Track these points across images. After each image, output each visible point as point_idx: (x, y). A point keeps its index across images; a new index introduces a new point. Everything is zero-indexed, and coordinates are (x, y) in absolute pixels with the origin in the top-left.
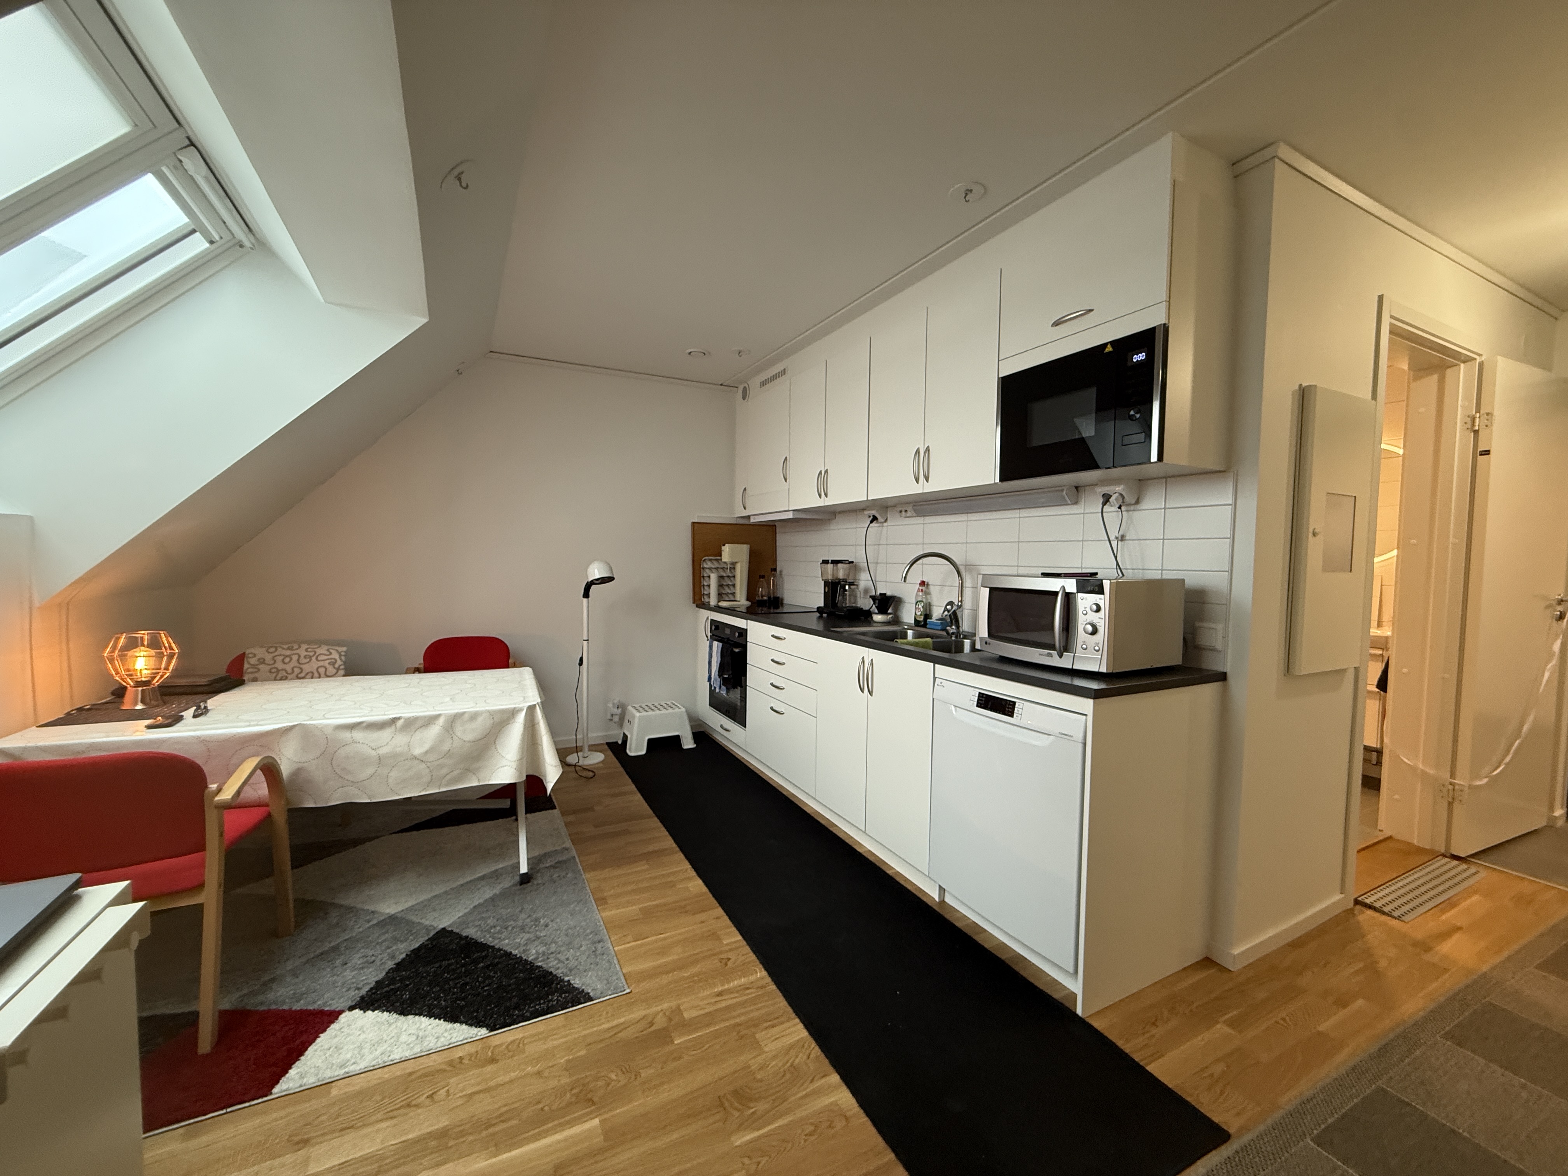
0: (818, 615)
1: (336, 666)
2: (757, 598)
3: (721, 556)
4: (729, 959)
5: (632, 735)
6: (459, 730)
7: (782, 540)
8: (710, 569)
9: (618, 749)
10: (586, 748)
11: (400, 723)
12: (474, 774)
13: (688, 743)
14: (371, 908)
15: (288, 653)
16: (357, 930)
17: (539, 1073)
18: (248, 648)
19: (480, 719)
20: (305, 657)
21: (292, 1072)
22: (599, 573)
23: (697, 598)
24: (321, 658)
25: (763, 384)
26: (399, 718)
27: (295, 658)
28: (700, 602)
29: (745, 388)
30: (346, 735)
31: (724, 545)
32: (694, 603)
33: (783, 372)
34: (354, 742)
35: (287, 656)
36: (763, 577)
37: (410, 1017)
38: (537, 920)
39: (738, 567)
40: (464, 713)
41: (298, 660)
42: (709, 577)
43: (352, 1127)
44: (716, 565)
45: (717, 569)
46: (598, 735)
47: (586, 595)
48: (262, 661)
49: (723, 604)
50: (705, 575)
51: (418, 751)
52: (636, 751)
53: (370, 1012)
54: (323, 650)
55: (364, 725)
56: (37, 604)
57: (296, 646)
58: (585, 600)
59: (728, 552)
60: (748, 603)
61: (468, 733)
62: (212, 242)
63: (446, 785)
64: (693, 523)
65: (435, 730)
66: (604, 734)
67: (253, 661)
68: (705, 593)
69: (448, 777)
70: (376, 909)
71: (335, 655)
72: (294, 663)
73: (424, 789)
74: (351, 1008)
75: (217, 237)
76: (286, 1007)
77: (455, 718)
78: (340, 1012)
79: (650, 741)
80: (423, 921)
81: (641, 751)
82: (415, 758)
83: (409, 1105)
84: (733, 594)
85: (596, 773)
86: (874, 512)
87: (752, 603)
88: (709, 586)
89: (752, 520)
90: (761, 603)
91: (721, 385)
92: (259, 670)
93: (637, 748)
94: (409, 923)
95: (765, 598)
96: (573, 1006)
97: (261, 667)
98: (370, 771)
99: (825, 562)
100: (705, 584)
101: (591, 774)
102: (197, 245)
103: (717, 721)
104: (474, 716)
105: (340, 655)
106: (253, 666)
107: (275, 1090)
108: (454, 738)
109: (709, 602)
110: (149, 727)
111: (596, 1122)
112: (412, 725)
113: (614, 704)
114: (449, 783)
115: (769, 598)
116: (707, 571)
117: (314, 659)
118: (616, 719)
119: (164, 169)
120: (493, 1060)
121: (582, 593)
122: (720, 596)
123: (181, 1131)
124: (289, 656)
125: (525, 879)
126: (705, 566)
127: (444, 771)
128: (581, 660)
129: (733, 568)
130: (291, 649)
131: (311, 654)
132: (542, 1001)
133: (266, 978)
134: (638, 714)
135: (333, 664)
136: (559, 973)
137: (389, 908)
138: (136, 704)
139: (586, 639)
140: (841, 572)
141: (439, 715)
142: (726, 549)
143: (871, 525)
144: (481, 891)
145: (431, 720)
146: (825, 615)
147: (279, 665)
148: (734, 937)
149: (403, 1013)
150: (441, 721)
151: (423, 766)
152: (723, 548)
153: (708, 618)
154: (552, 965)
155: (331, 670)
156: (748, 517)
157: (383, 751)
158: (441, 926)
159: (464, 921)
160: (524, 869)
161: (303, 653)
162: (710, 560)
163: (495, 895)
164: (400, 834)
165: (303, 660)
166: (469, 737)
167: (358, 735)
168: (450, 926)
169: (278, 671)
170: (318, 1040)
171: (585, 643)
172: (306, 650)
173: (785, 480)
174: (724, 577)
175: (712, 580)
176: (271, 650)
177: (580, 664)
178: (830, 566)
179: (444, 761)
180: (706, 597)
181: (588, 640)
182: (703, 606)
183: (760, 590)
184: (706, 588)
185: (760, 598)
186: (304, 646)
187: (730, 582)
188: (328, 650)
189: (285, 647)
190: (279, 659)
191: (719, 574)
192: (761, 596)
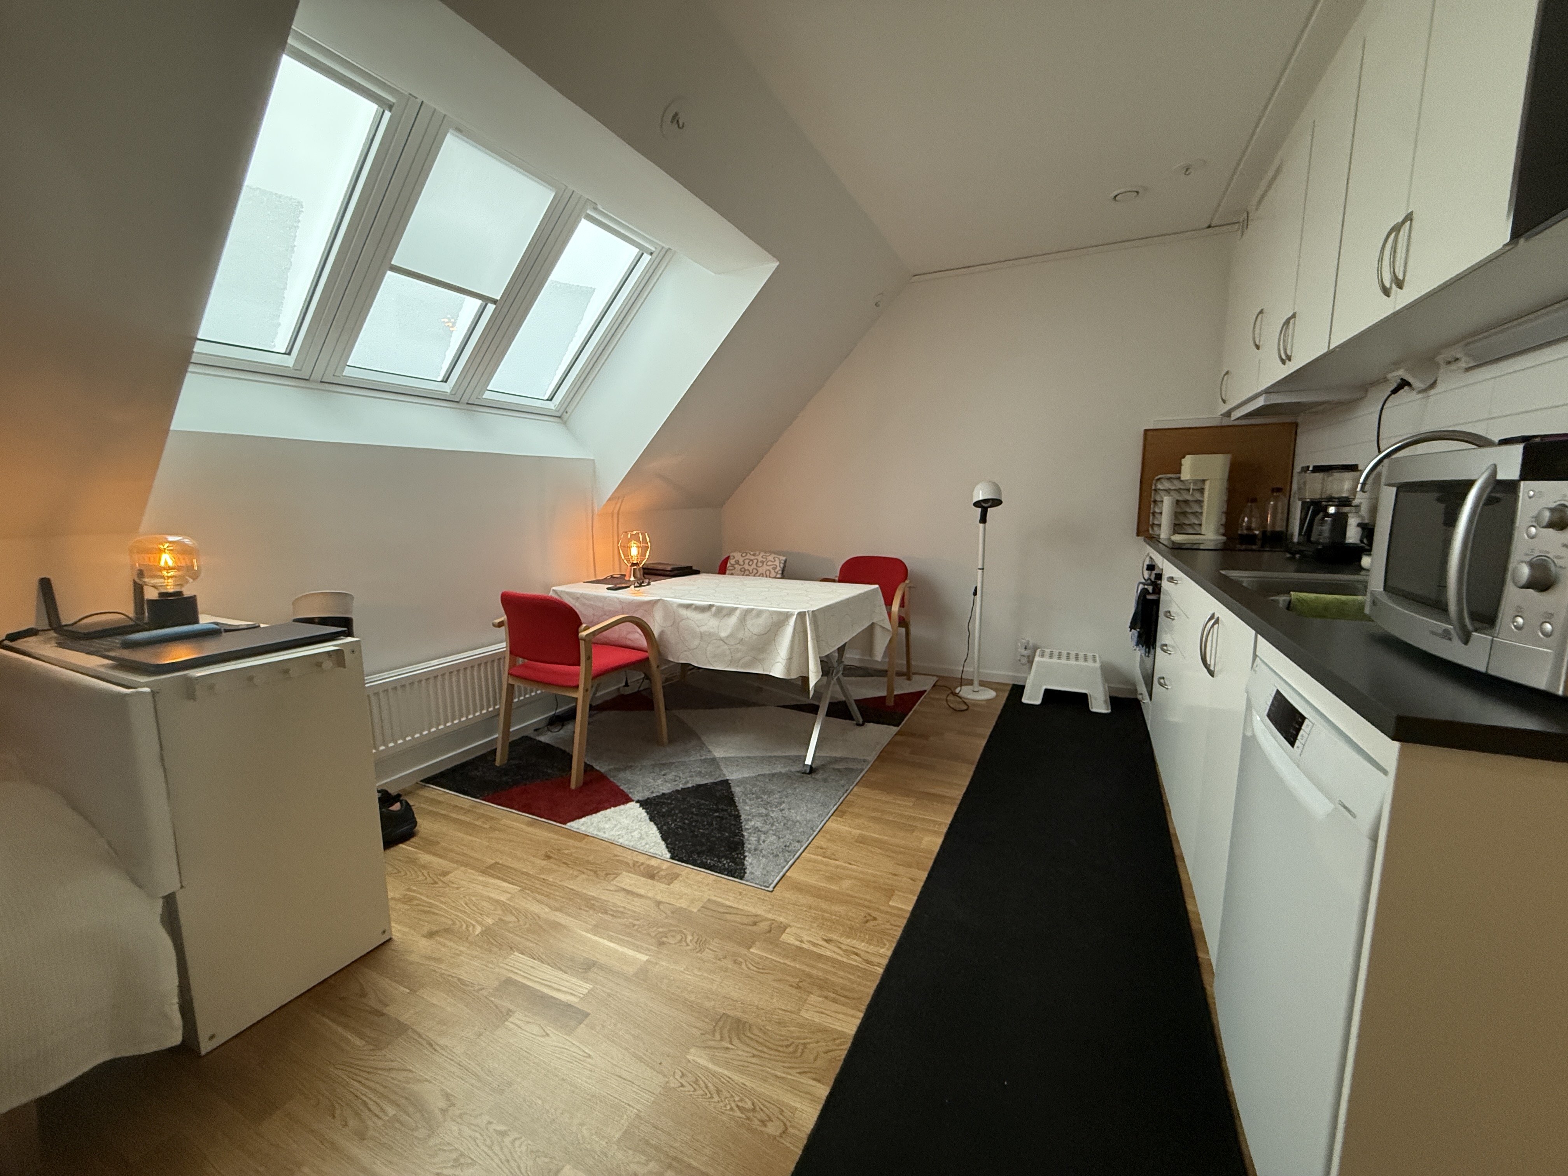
1: (776, 570)
2: (1239, 532)
3: (1180, 472)
4: (875, 919)
5: (1028, 680)
6: (749, 623)
7: (1302, 444)
8: (1167, 491)
10: (976, 683)
11: (714, 609)
12: (759, 662)
13: (1099, 705)
14: (710, 748)
15: (752, 558)
16: (692, 759)
17: (658, 903)
18: (732, 552)
19: (764, 616)
20: (760, 562)
21: (583, 819)
23: (1143, 520)
24: (769, 563)
25: (1259, 203)
26: (713, 606)
27: (755, 561)
28: (1146, 532)
29: (1245, 220)
30: (684, 612)
31: (1183, 457)
32: (1138, 535)
34: (687, 618)
35: (751, 560)
36: (1254, 500)
37: (652, 823)
38: (781, 804)
39: (1207, 486)
40: (753, 609)
41: (757, 563)
42: (1163, 502)
43: (567, 864)
44: (1177, 485)
45: (1178, 490)
46: (1005, 674)
47: (984, 520)
48: (737, 562)
49: (1178, 538)
50: (1158, 496)
51: (723, 634)
52: (1029, 699)
53: (641, 808)
54: (770, 558)
56: (596, 511)
57: (757, 554)
58: (981, 525)
59: (1189, 466)
60: (1223, 539)
61: (756, 626)
62: (651, 254)
63: (742, 667)
64: (1146, 431)
65: (733, 620)
66: (1011, 674)
67: (732, 561)
68: (1156, 522)
69: (743, 661)
70: (713, 750)
71: (777, 563)
72: (754, 566)
73: (728, 666)
74: (638, 802)
75: (653, 249)
76: (619, 784)
77: (748, 612)
78: (632, 801)
79: (1047, 691)
80: (724, 770)
81: (1037, 700)
82: (722, 639)
83: (595, 872)
84: (1200, 525)
85: (971, 708)
86: (1401, 373)
87: (1230, 538)
88: (1161, 513)
89: (1233, 417)
90: (1249, 539)
91: (1209, 227)
92: (735, 568)
93: (1033, 696)
94: (718, 767)
95: (1259, 533)
96: (727, 875)
97: (736, 566)
98: (696, 642)
99: (1317, 470)
100: (1157, 510)
101: (965, 707)
102: (646, 258)
103: (1142, 689)
104: (760, 613)
105: (780, 563)
106: (732, 565)
107: (569, 824)
108: (746, 629)
109: (1159, 535)
110: (608, 589)
111: (645, 958)
112: (723, 613)
113: (1022, 643)
115: (1264, 533)
116: (1163, 493)
117: (765, 563)
118: (1024, 660)
119: (589, 212)
120: (652, 877)
121: (979, 518)
122: (1178, 527)
123: (530, 819)
126: (1159, 486)
127: (739, 655)
128: (976, 588)
129: (1199, 490)
130: (754, 555)
131: (764, 560)
132: (715, 859)
133: (630, 764)
135: (774, 569)
136: (747, 846)
137: (718, 753)
138: (630, 577)
139: (980, 567)
140: (1342, 485)
141: (736, 608)
142: (1188, 462)
143: (1393, 395)
144: (775, 766)
145: (731, 611)
146: (1298, 556)
147: (746, 566)
148: (905, 904)
149: (651, 819)
150: (738, 613)
151: (726, 647)
152: (1182, 461)
153: (1147, 555)
154: (751, 841)
155: (773, 574)
156: (1229, 414)
157: (703, 629)
158: (728, 778)
159: (741, 782)
160: (808, 761)
161: (760, 559)
162: (1169, 479)
163: (780, 772)
164: (782, 709)
165: (760, 564)
166: (756, 630)
168: (732, 780)
169: (745, 570)
170: (609, 810)
171: (980, 571)
172: (762, 557)
173: (1258, 347)
174: (1186, 502)
175: (1167, 505)
176: (744, 555)
177: (975, 594)
178: (1319, 476)
179: (740, 647)
180: (1156, 528)
181: (983, 569)
182: (1152, 540)
183: (1246, 519)
184: (1157, 516)
185: (1245, 532)
186: (762, 554)
187: (1196, 508)
188: (774, 558)
189: (752, 553)
190: (747, 561)
191: (1180, 498)
192: (1249, 528)
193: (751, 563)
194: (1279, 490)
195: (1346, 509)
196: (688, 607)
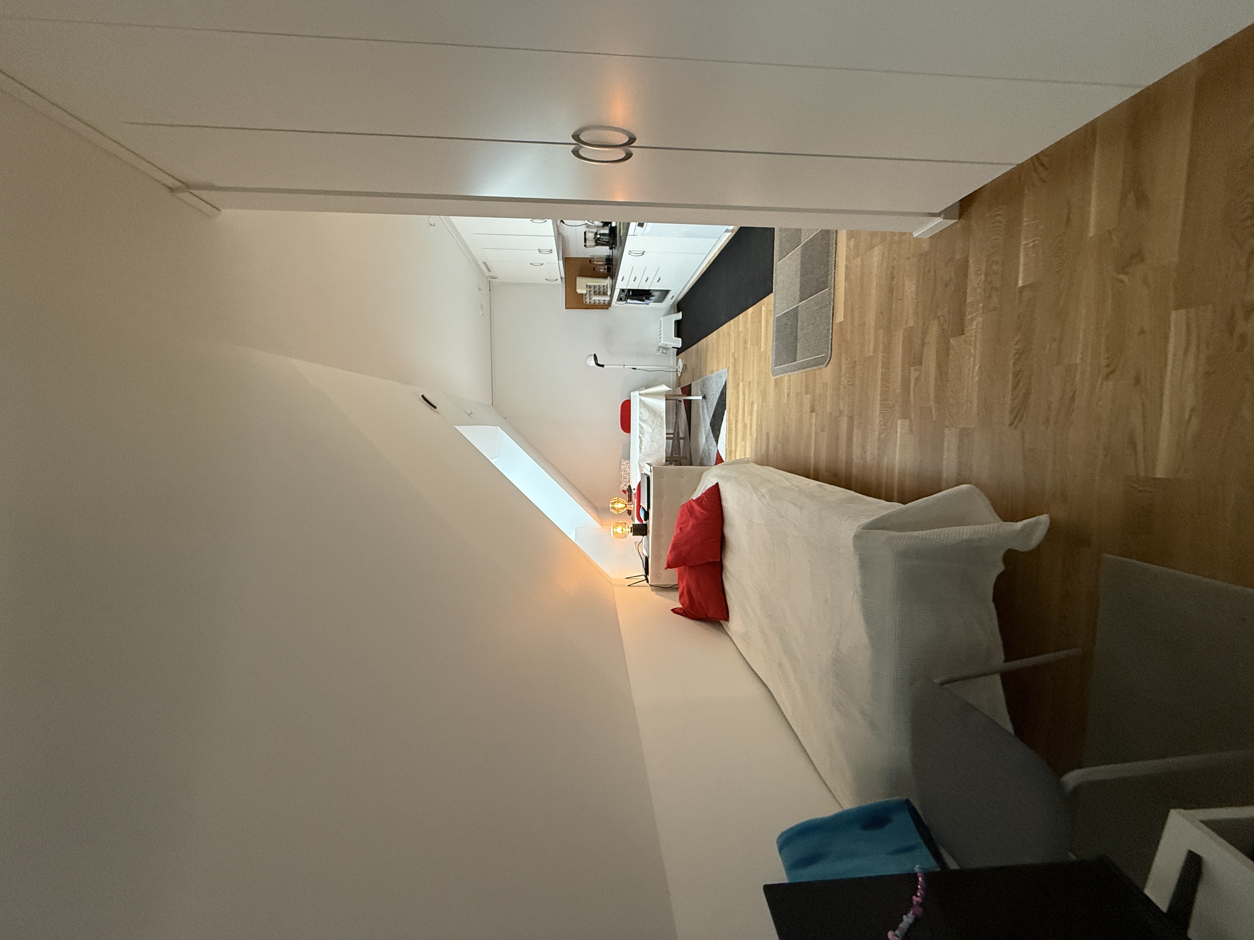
0: (613, 249)
2: (606, 272)
3: (583, 294)
4: (727, 331)
5: (671, 345)
6: (645, 418)
7: (573, 254)
8: (590, 299)
9: (679, 351)
10: (677, 368)
11: (641, 435)
12: (661, 414)
13: (679, 316)
15: (623, 478)
17: (734, 396)
18: (620, 488)
19: (642, 411)
20: (625, 472)
22: (592, 361)
23: (605, 307)
24: (625, 467)
25: (489, 270)
27: (625, 475)
28: (607, 306)
29: (491, 278)
30: (643, 451)
31: (577, 292)
32: (608, 309)
33: (485, 263)
34: (645, 448)
35: (624, 478)
36: (594, 268)
37: (721, 431)
38: (712, 396)
39: (588, 284)
40: (639, 417)
41: (626, 474)
42: (594, 300)
44: (588, 295)
45: (590, 295)
47: (603, 366)
49: (609, 293)
50: (593, 302)
51: (651, 430)
52: (679, 343)
53: (719, 442)
54: (622, 467)
55: (640, 445)
57: (621, 475)
58: (605, 366)
59: (581, 291)
60: (609, 278)
61: (646, 415)
64: (566, 308)
65: (644, 425)
67: (625, 487)
68: (603, 302)
69: (661, 421)
71: (625, 463)
74: (717, 446)
77: (641, 419)
79: (676, 335)
81: (679, 340)
82: (653, 431)
84: (604, 286)
85: (686, 363)
87: (609, 276)
88: (599, 300)
89: (563, 276)
90: (609, 269)
91: (490, 290)
93: (678, 342)
94: (707, 434)
95: (606, 267)
97: (627, 485)
98: (655, 444)
99: (585, 246)
100: (598, 302)
103: (669, 301)
108: (647, 420)
109: (608, 301)
112: (642, 432)
113: (658, 352)
114: (663, 421)
115: (606, 264)
116: (591, 300)
117: (625, 470)
118: (665, 351)
120: (730, 409)
121: (601, 368)
122: (605, 294)
124: (624, 477)
125: (704, 397)
126: (588, 302)
127: (659, 423)
128: (633, 368)
129: (590, 287)
130: (621, 477)
131: (624, 470)
132: (724, 395)
134: (662, 342)
135: (628, 463)
138: (631, 507)
139: (623, 366)
140: (590, 236)
141: (640, 424)
142: (579, 291)
145: (640, 426)
146: (613, 246)
149: (720, 433)
150: (641, 423)
151: (656, 429)
152: (579, 293)
153: (616, 303)
154: (720, 392)
156: (561, 278)
157: (649, 440)
158: (709, 425)
159: (709, 418)
160: (701, 398)
161: (623, 473)
162: (585, 299)
165: (626, 473)
167: (643, 447)
168: (709, 422)
172: (622, 472)
173: (542, 264)
174: (595, 292)
175: (596, 298)
176: (621, 482)
177: (635, 369)
178: (587, 242)
179: (655, 422)
180: (606, 302)
181: (624, 366)
182: (609, 304)
183: (601, 270)
184: (600, 302)
185: (606, 270)
186: (621, 473)
187: (597, 288)
188: (623, 465)
189: (620, 478)
190: (625, 480)
191: (593, 294)
192: (605, 269)
193: (625, 478)
194: (590, 261)
195: (598, 233)
196: (640, 448)
